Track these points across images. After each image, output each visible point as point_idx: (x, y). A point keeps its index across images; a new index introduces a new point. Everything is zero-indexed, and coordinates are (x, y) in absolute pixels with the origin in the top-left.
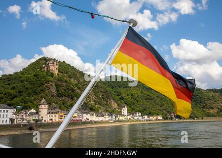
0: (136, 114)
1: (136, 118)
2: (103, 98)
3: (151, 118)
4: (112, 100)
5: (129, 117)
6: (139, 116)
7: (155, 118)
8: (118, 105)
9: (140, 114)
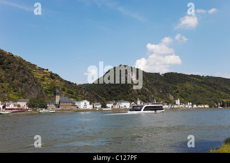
0: (187, 103)
1: (187, 106)
2: (163, 93)
3: (199, 106)
4: (169, 94)
5: (181, 106)
6: (190, 105)
7: (203, 106)
8: (174, 97)
9: (191, 104)
